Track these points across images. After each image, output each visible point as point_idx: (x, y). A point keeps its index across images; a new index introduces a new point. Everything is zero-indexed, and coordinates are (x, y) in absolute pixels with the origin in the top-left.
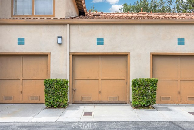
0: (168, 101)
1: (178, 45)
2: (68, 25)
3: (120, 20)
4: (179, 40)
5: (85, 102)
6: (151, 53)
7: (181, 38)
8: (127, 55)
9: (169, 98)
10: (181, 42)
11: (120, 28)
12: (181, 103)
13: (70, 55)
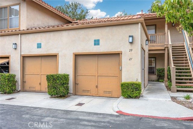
0: (88, 93)
1: (94, 45)
2: (20, 35)
3: (51, 28)
4: (95, 41)
5: (31, 91)
6: (73, 53)
7: (97, 39)
8: (56, 55)
9: (88, 91)
10: (97, 43)
11: (52, 34)
12: (98, 96)
13: (21, 56)
